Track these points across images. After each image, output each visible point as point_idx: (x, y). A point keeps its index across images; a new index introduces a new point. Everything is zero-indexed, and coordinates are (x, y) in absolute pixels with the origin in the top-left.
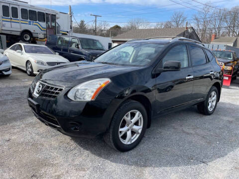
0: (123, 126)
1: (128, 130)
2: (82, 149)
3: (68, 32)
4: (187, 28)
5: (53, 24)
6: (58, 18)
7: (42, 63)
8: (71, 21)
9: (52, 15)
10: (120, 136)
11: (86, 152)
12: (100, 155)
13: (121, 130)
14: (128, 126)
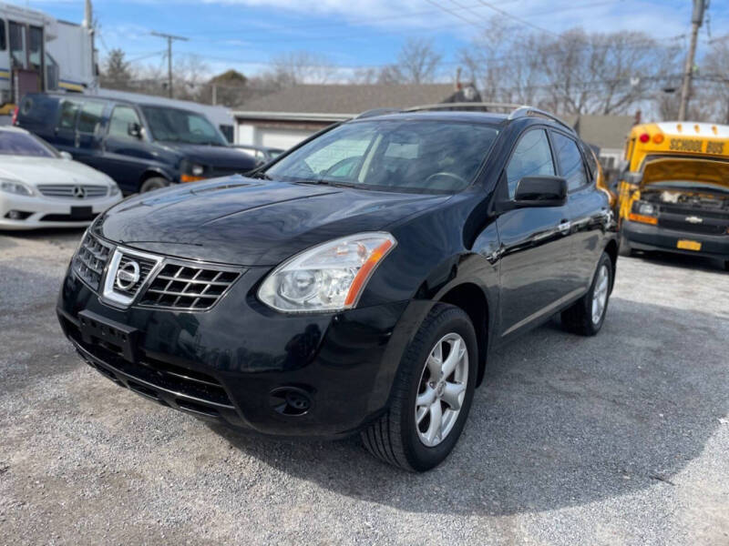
0: (423, 389)
1: (435, 400)
2: (285, 477)
3: (85, 86)
4: (460, 86)
5: (35, 59)
6: (50, 38)
7: (21, 189)
8: (94, 51)
9: (32, 27)
10: (418, 421)
11: (305, 487)
12: (352, 491)
13: (419, 400)
14: (433, 387)
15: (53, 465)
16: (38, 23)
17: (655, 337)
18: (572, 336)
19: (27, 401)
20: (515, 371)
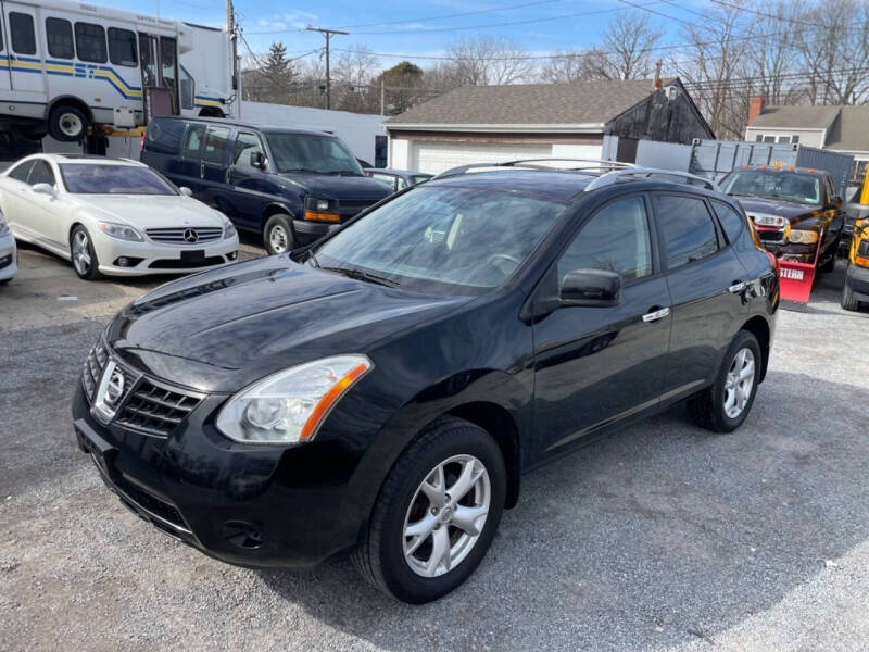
0: (417, 517)
1: (438, 526)
2: (274, 597)
3: (222, 101)
4: (659, 83)
5: (168, 73)
6: (185, 50)
7: (130, 234)
8: (236, 58)
9: (163, 38)
10: (408, 551)
11: (291, 610)
12: (337, 621)
13: (410, 530)
14: (435, 514)
15: (60, 564)
16: (171, 34)
17: (813, 437)
18: (702, 433)
19: (63, 491)
20: (600, 479)
